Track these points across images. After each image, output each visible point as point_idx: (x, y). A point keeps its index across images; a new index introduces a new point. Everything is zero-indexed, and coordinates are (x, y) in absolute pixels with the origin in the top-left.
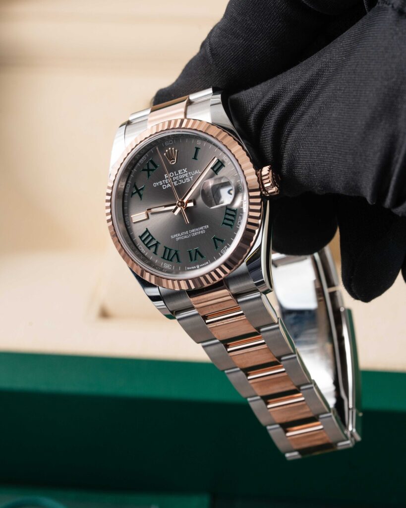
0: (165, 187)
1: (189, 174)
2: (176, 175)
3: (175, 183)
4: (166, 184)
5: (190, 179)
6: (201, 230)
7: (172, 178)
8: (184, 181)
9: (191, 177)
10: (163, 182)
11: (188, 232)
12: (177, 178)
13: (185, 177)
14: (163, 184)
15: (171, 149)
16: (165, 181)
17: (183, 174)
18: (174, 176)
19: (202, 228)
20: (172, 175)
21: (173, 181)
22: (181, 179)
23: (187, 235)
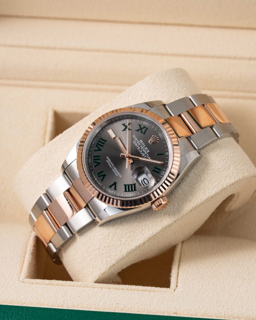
0: (134, 142)
1: (146, 154)
2: (144, 146)
3: (139, 148)
4: (136, 143)
5: (144, 156)
6: (117, 173)
7: (141, 145)
8: (142, 153)
9: (145, 156)
10: (137, 140)
11: (113, 166)
12: (142, 148)
13: (144, 153)
14: (136, 141)
15: (157, 138)
16: (138, 141)
17: (146, 151)
18: (143, 146)
19: (119, 173)
20: (143, 144)
21: (139, 146)
22: (142, 151)
23: (112, 166)
